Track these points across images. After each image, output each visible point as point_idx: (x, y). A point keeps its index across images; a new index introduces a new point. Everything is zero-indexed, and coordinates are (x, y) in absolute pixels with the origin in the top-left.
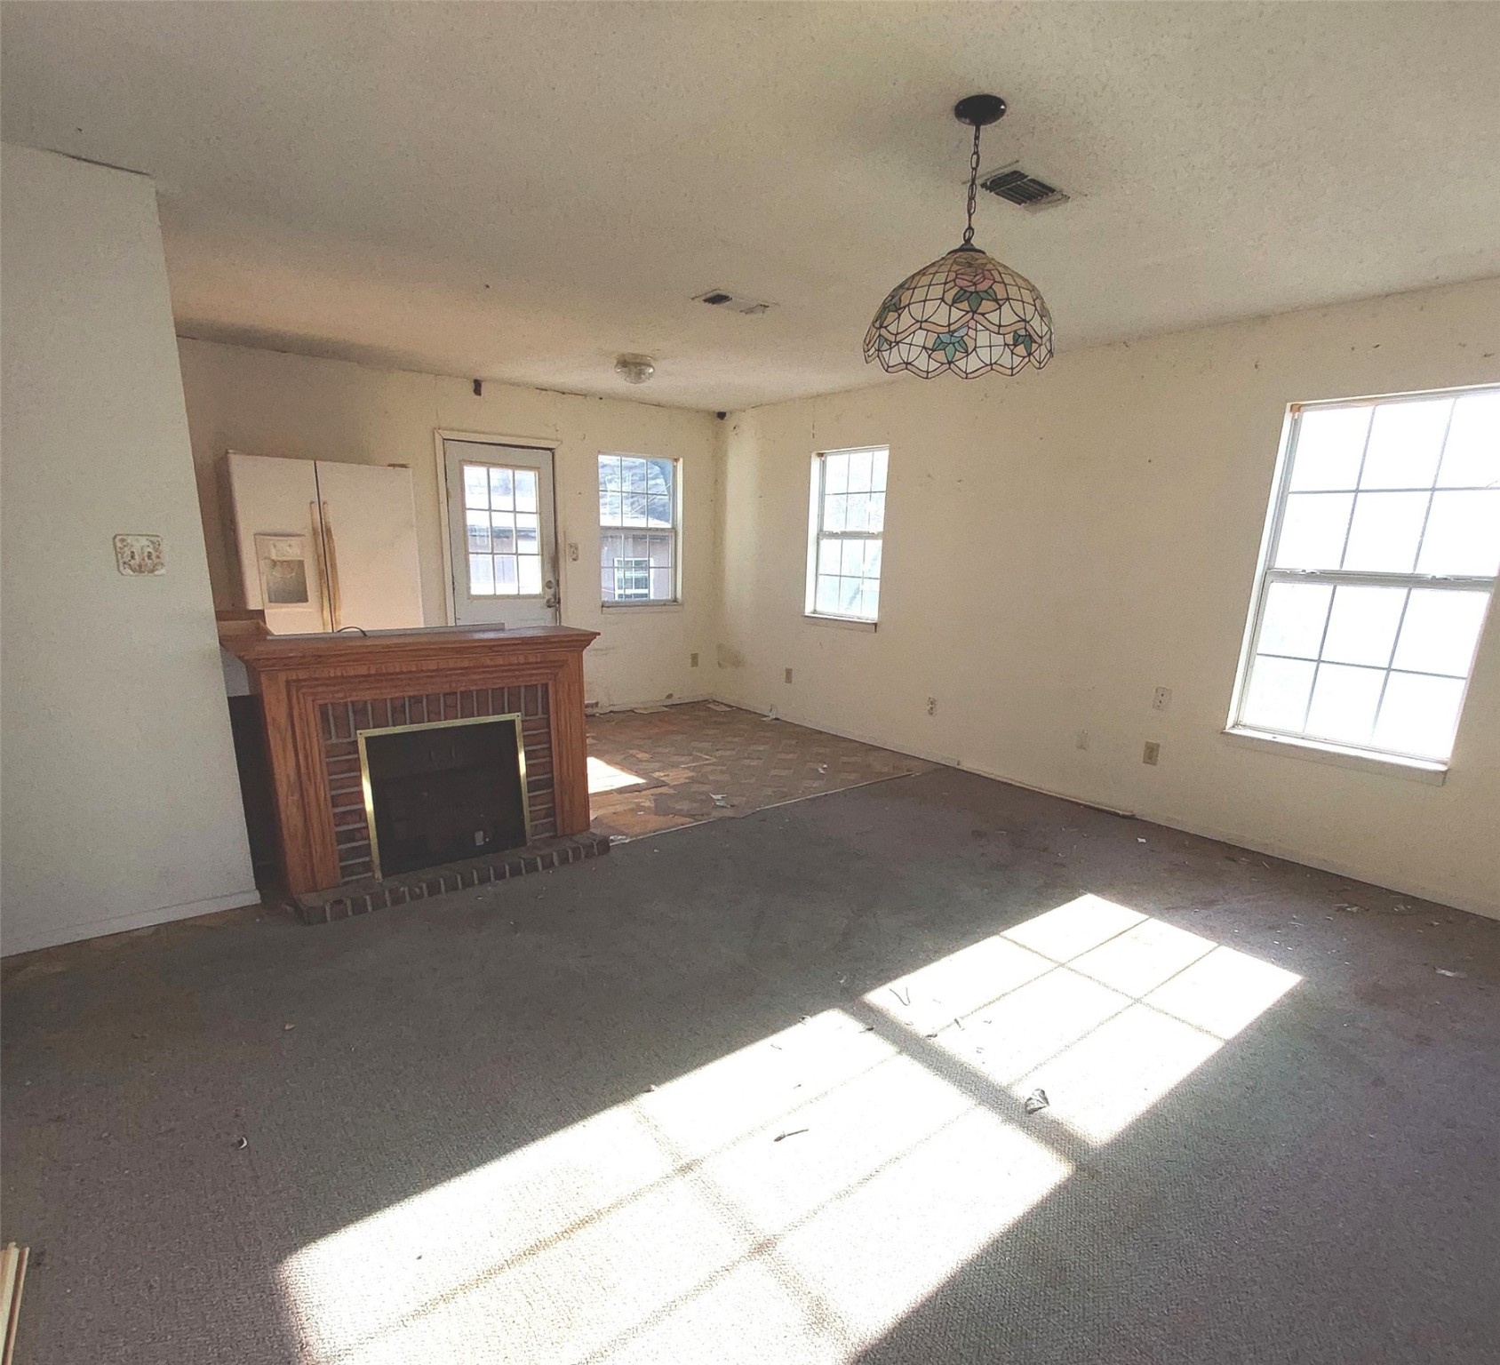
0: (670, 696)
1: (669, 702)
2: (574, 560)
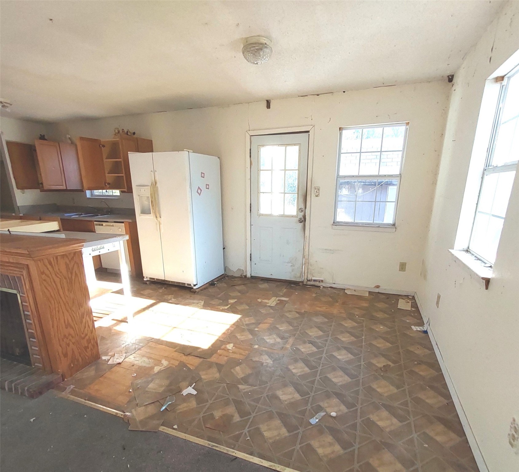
0: (378, 287)
1: (377, 290)
2: (317, 196)
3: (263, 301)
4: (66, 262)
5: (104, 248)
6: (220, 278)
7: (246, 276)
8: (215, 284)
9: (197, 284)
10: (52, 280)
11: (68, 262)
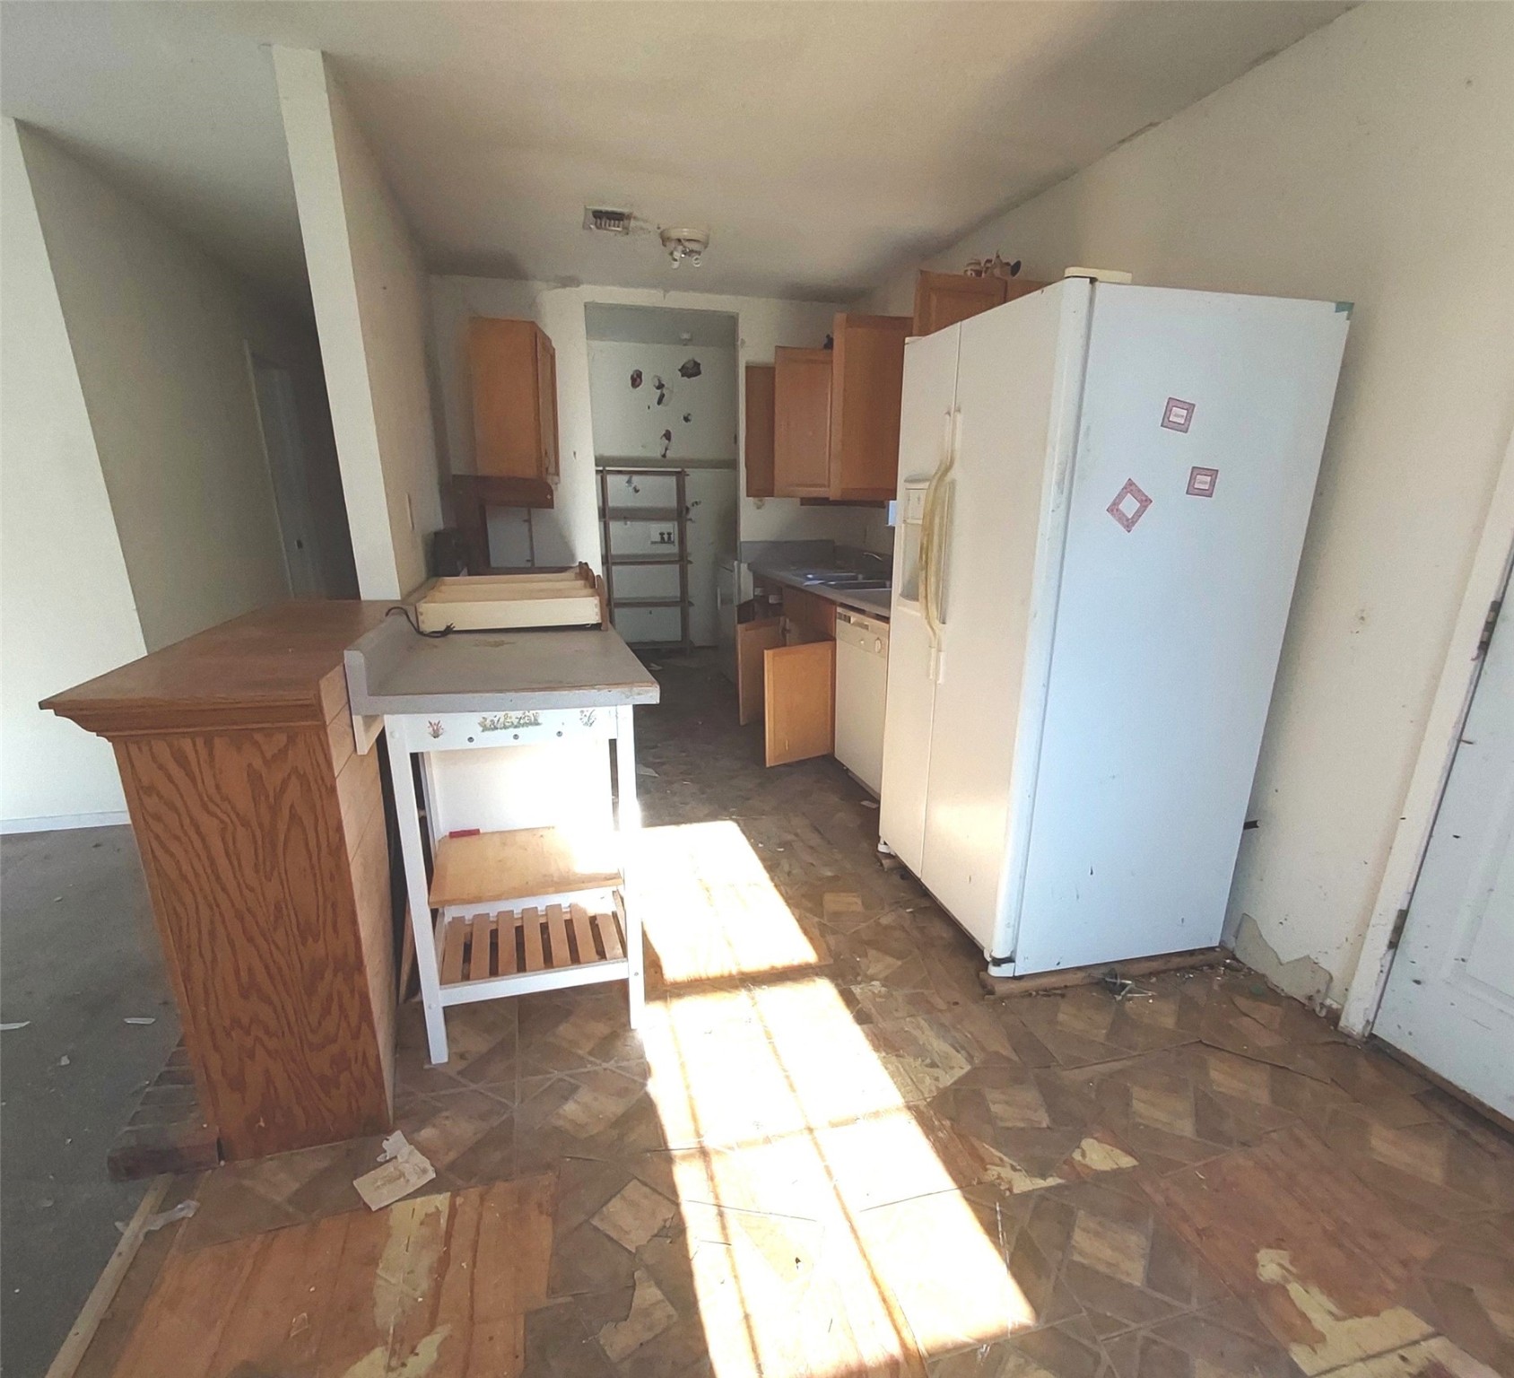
3: (1295, 1289)
4: (250, 765)
5: (538, 724)
6: (1176, 961)
7: (1334, 1017)
8: (1124, 986)
9: (1010, 960)
10: (187, 821)
11: (258, 763)
